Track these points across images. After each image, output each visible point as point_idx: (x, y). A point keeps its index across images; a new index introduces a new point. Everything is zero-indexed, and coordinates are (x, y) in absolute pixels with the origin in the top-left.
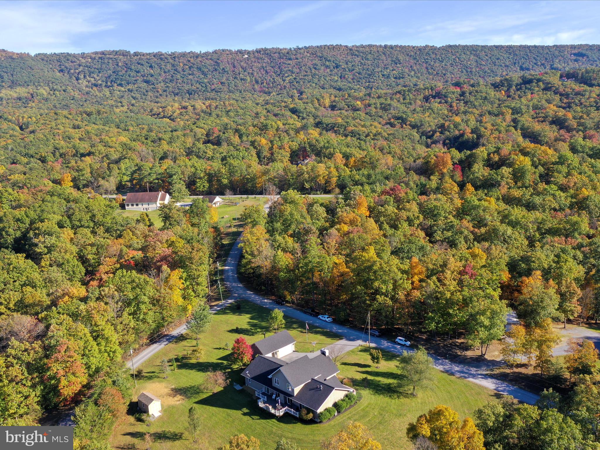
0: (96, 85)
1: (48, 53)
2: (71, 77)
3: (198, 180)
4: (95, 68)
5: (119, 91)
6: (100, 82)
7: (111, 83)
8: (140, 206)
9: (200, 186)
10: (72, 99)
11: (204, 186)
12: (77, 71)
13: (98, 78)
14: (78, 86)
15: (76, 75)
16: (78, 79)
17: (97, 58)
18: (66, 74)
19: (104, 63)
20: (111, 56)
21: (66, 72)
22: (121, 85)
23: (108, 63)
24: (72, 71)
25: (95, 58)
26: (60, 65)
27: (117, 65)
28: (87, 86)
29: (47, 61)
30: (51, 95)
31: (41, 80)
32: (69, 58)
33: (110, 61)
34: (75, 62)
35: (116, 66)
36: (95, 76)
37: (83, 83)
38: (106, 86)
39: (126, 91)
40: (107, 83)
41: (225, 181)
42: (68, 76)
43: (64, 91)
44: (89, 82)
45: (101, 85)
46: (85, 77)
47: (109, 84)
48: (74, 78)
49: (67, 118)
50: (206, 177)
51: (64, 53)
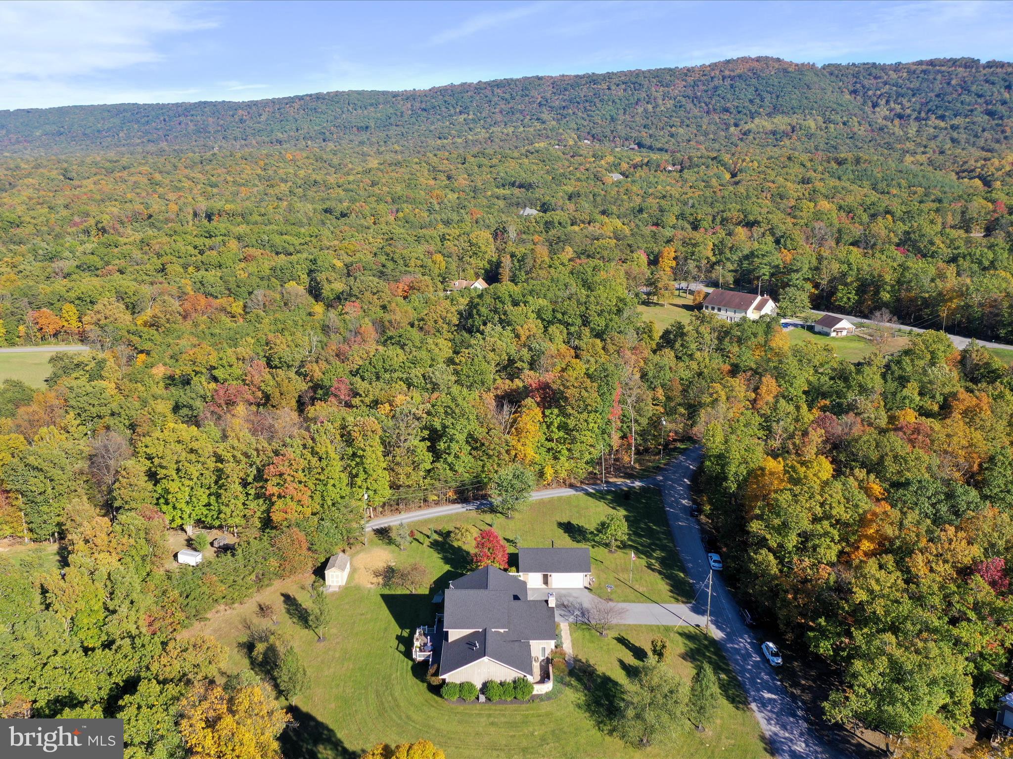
0: (900, 117)
1: (843, 64)
2: (865, 102)
3: (840, 287)
4: (908, 88)
5: (935, 128)
6: (908, 111)
7: (927, 113)
8: (723, 312)
9: (842, 298)
10: (851, 138)
11: (849, 299)
12: (879, 93)
13: (907, 105)
14: (872, 116)
15: (875, 99)
16: (875, 105)
17: (918, 72)
18: (858, 98)
19: (927, 80)
20: (943, 68)
21: (861, 94)
22: (942, 118)
23: (935, 79)
24: (870, 93)
25: (914, 72)
26: (856, 83)
27: (949, 84)
28: (885, 118)
29: (837, 76)
30: (821, 130)
31: (815, 105)
32: (874, 71)
33: (939, 77)
34: (880, 78)
35: (945, 85)
36: (905, 101)
37: (883, 111)
38: (917, 119)
39: (946, 129)
40: (919, 113)
41: (886, 296)
42: (862, 100)
43: (844, 124)
44: (891, 110)
45: (909, 116)
46: (887, 102)
47: (923, 115)
48: (870, 104)
49: (804, 166)
50: (855, 284)
51: (868, 64)
